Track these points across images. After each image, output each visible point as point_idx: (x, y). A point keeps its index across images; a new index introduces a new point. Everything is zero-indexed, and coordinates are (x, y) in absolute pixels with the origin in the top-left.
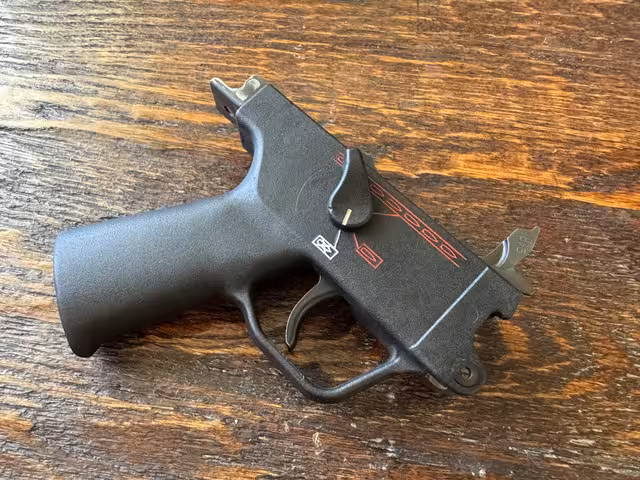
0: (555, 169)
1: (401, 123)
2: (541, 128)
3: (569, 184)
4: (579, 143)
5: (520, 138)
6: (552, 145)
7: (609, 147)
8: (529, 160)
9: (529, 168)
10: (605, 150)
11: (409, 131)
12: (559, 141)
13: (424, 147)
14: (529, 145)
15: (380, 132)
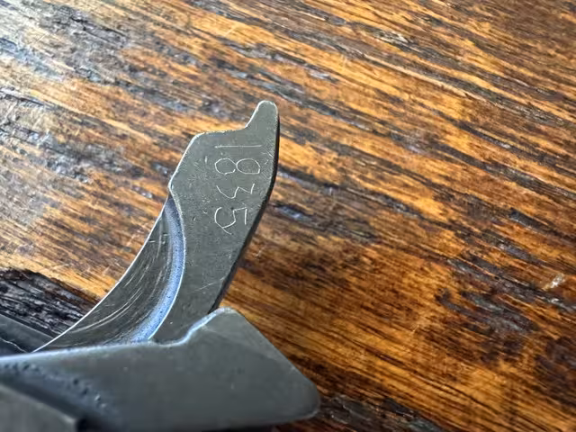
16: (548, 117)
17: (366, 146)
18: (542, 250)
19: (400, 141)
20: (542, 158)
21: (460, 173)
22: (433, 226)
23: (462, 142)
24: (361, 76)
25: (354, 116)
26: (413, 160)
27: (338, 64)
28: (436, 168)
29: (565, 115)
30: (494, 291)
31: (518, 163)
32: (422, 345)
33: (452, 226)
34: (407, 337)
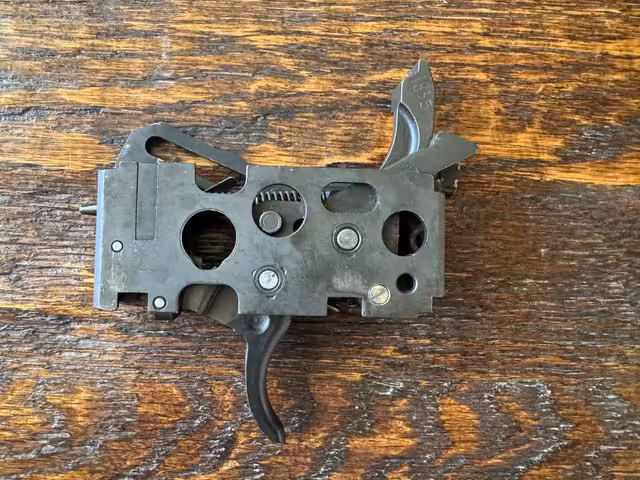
0: (537, 124)
1: (287, 63)
2: (521, 43)
3: (557, 151)
4: (579, 68)
5: (486, 69)
6: (537, 77)
7: (625, 70)
8: (498, 113)
9: (497, 129)
10: (618, 77)
11: (302, 79)
12: (546, 68)
13: (328, 110)
14: (499, 83)
15: (253, 88)
16: (521, 16)
17: (447, 60)
18: (532, 78)
19: (460, 52)
20: (522, 37)
21: (489, 56)
22: (485, 84)
23: (486, 42)
24: (434, 27)
25: (437, 47)
26: (468, 59)
27: (421, 26)
28: (478, 58)
29: (527, 12)
30: (518, 101)
31: (513, 43)
32: (495, 133)
33: (493, 81)
34: (489, 132)
